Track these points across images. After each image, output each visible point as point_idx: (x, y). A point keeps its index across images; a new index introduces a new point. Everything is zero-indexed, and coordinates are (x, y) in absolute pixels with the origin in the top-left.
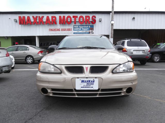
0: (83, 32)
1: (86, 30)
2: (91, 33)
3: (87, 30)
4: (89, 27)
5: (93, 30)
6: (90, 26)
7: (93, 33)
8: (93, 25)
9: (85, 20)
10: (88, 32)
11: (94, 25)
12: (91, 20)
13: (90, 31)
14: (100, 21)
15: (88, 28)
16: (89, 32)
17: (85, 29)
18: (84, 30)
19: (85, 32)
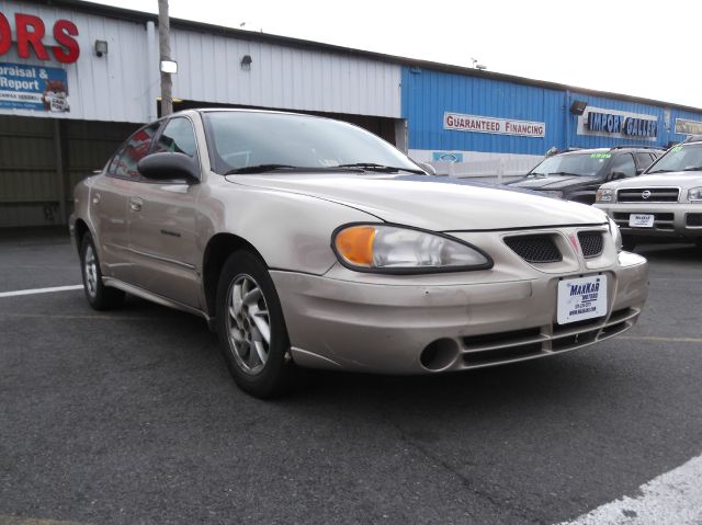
0: (11, 99)
1: (22, 90)
2: (53, 109)
3: (29, 91)
4: (44, 75)
5: (63, 94)
6: (48, 70)
7: (67, 110)
8: (63, 66)
9: (14, 38)
10: (41, 102)
11: (70, 69)
12: (49, 40)
13: (50, 97)
14: (99, 54)
15: (36, 83)
16: (44, 100)
17: (18, 84)
18: (14, 89)
19: (17, 99)
